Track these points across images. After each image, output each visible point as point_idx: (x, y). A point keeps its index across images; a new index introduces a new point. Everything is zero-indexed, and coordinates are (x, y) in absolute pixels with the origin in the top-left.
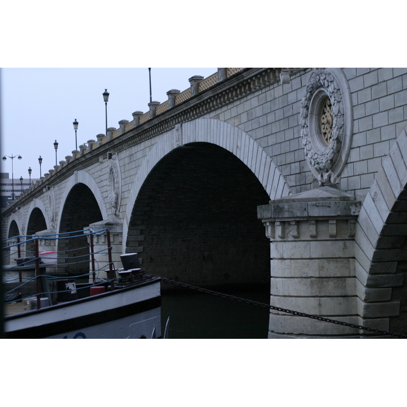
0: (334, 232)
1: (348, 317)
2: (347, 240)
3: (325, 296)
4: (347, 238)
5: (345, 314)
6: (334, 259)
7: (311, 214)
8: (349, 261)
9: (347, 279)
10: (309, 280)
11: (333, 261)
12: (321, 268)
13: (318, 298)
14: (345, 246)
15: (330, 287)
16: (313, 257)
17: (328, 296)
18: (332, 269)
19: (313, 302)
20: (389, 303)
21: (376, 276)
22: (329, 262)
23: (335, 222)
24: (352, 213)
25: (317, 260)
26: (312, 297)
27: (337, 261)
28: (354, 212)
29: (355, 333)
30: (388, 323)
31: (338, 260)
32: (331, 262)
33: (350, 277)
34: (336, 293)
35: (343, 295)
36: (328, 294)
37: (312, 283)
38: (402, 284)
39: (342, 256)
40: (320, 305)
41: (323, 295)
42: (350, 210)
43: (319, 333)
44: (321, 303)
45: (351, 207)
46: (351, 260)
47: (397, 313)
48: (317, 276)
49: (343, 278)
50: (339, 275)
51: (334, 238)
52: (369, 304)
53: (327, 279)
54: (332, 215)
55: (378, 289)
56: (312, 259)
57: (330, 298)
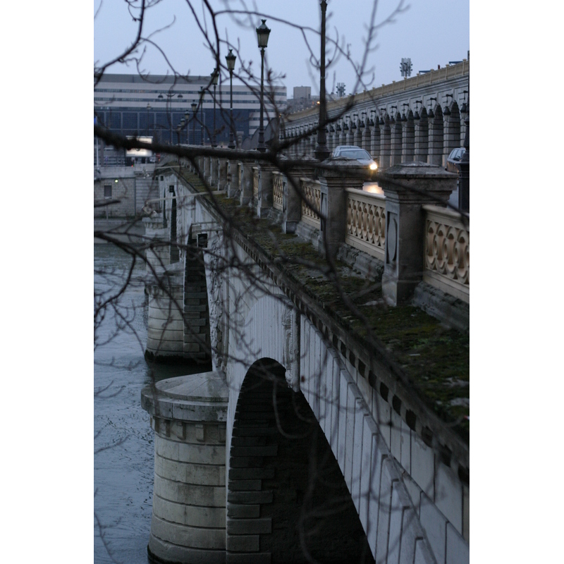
0: (201, 436)
1: (214, 530)
2: (218, 445)
3: (190, 505)
4: (218, 443)
5: (211, 526)
6: (203, 466)
7: (175, 417)
8: (219, 469)
9: (215, 488)
10: (177, 484)
11: (201, 467)
12: (189, 474)
13: (184, 506)
14: (215, 452)
15: (197, 495)
16: (181, 460)
17: (194, 505)
18: (200, 477)
19: (179, 508)
20: (258, 520)
21: (238, 492)
22: (196, 468)
23: (202, 426)
24: (219, 419)
25: (185, 465)
26: (179, 503)
27: (205, 468)
28: (221, 418)
29: (221, 548)
30: (258, 540)
31: (206, 466)
32: (199, 469)
33: (219, 486)
34: (203, 502)
35: (210, 505)
36: (194, 503)
37: (179, 488)
38: (271, 501)
39: (211, 463)
40: (185, 513)
41: (189, 503)
42: (216, 416)
43: (183, 544)
44: (187, 511)
45: (217, 413)
46: (221, 467)
47: (269, 531)
48: (185, 482)
49: (211, 487)
50: (206, 484)
51: (201, 443)
52: (234, 520)
53: (195, 486)
54: (197, 420)
55: (242, 505)
56: (181, 462)
57: (196, 507)
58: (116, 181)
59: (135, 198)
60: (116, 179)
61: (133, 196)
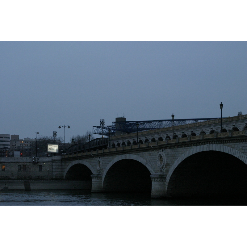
58: (44, 163)
59: (52, 170)
60: (44, 162)
61: (51, 170)
